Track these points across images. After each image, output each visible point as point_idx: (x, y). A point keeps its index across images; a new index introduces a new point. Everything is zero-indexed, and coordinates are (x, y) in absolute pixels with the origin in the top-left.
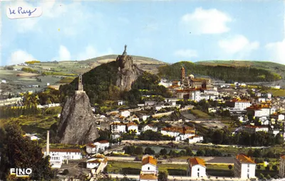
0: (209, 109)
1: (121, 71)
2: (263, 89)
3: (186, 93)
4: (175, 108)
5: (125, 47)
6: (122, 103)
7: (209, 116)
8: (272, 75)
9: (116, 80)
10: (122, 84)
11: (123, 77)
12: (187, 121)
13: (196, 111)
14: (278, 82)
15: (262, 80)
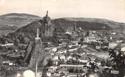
0: (97, 47)
1: (47, 26)
2: (106, 34)
3: (82, 38)
4: (78, 46)
5: (47, 12)
6: (50, 43)
7: (97, 51)
8: (109, 27)
9: (45, 30)
10: (48, 33)
11: (49, 29)
12: (88, 54)
13: (89, 48)
14: (113, 30)
15: (104, 29)
